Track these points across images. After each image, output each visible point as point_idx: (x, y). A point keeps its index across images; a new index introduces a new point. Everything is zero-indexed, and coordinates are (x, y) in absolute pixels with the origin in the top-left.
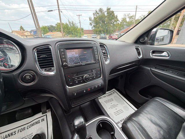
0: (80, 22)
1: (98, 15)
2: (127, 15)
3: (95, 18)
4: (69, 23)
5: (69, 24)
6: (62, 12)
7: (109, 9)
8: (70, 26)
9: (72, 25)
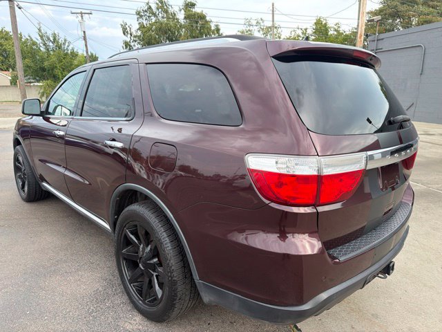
0: (85, 38)
1: (154, 19)
2: (254, 23)
3: (142, 27)
4: (42, 37)
5: (39, 41)
6: (20, 8)
7: (193, 5)
8: (43, 49)
9: (51, 44)
